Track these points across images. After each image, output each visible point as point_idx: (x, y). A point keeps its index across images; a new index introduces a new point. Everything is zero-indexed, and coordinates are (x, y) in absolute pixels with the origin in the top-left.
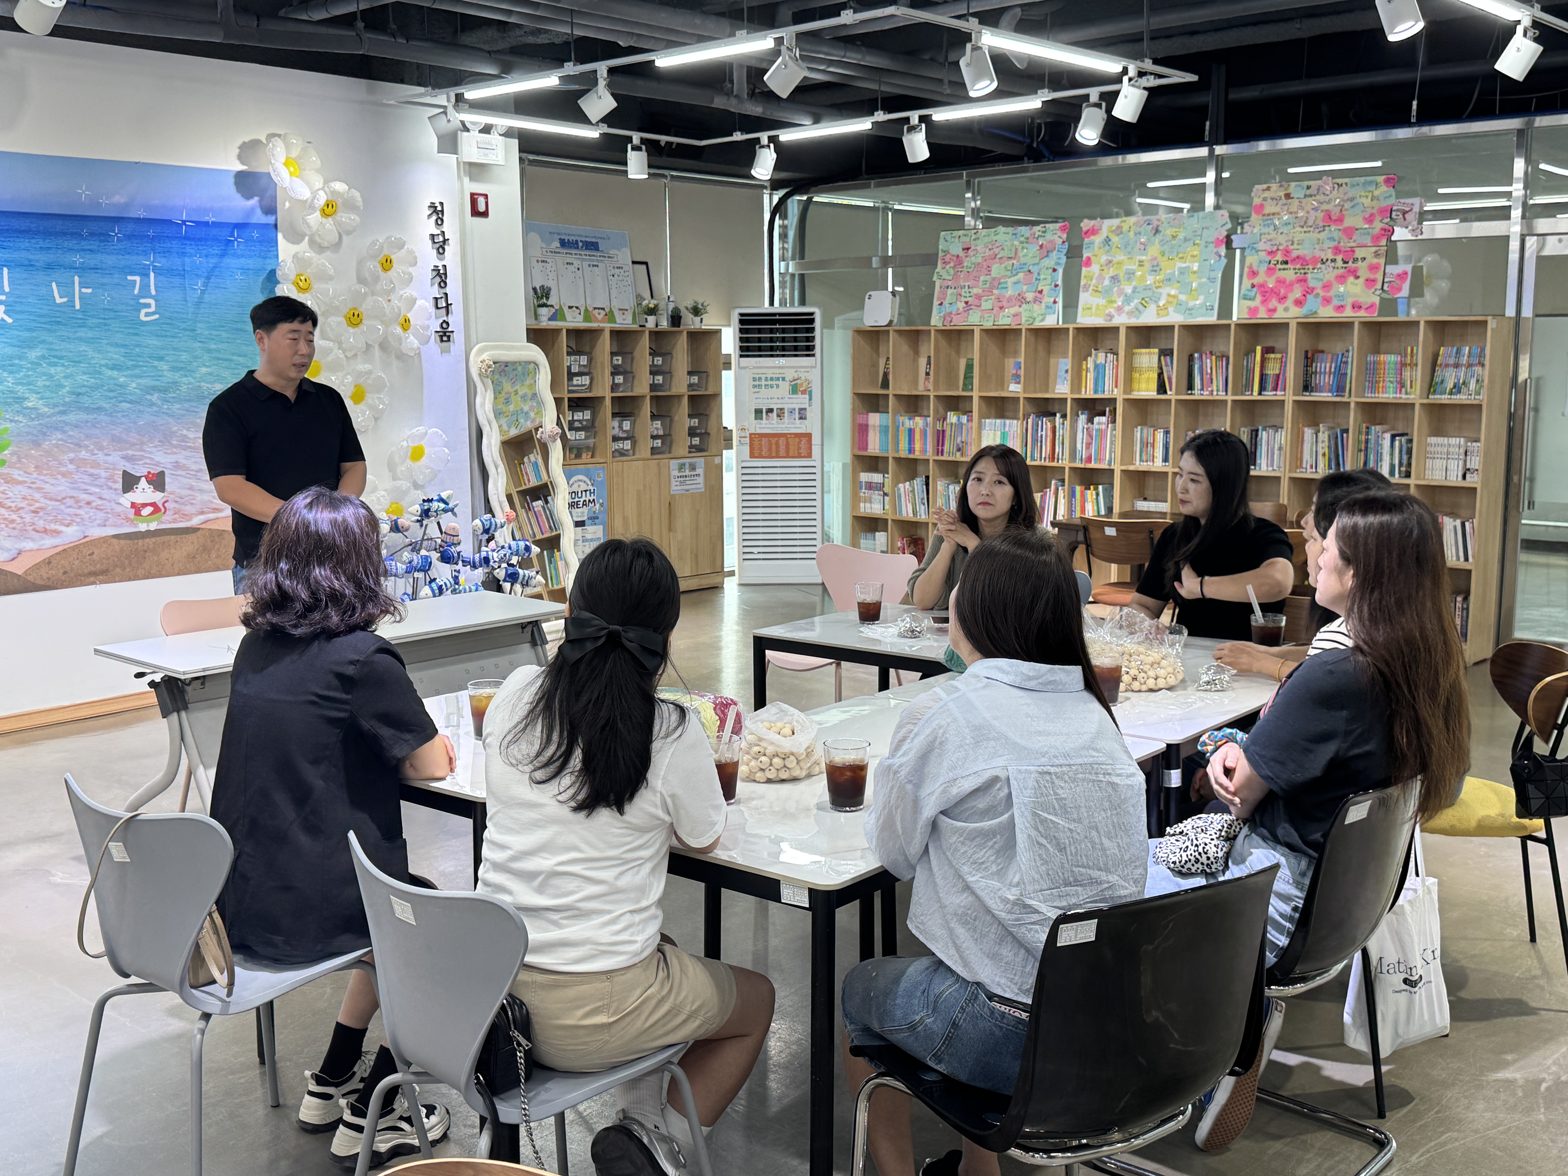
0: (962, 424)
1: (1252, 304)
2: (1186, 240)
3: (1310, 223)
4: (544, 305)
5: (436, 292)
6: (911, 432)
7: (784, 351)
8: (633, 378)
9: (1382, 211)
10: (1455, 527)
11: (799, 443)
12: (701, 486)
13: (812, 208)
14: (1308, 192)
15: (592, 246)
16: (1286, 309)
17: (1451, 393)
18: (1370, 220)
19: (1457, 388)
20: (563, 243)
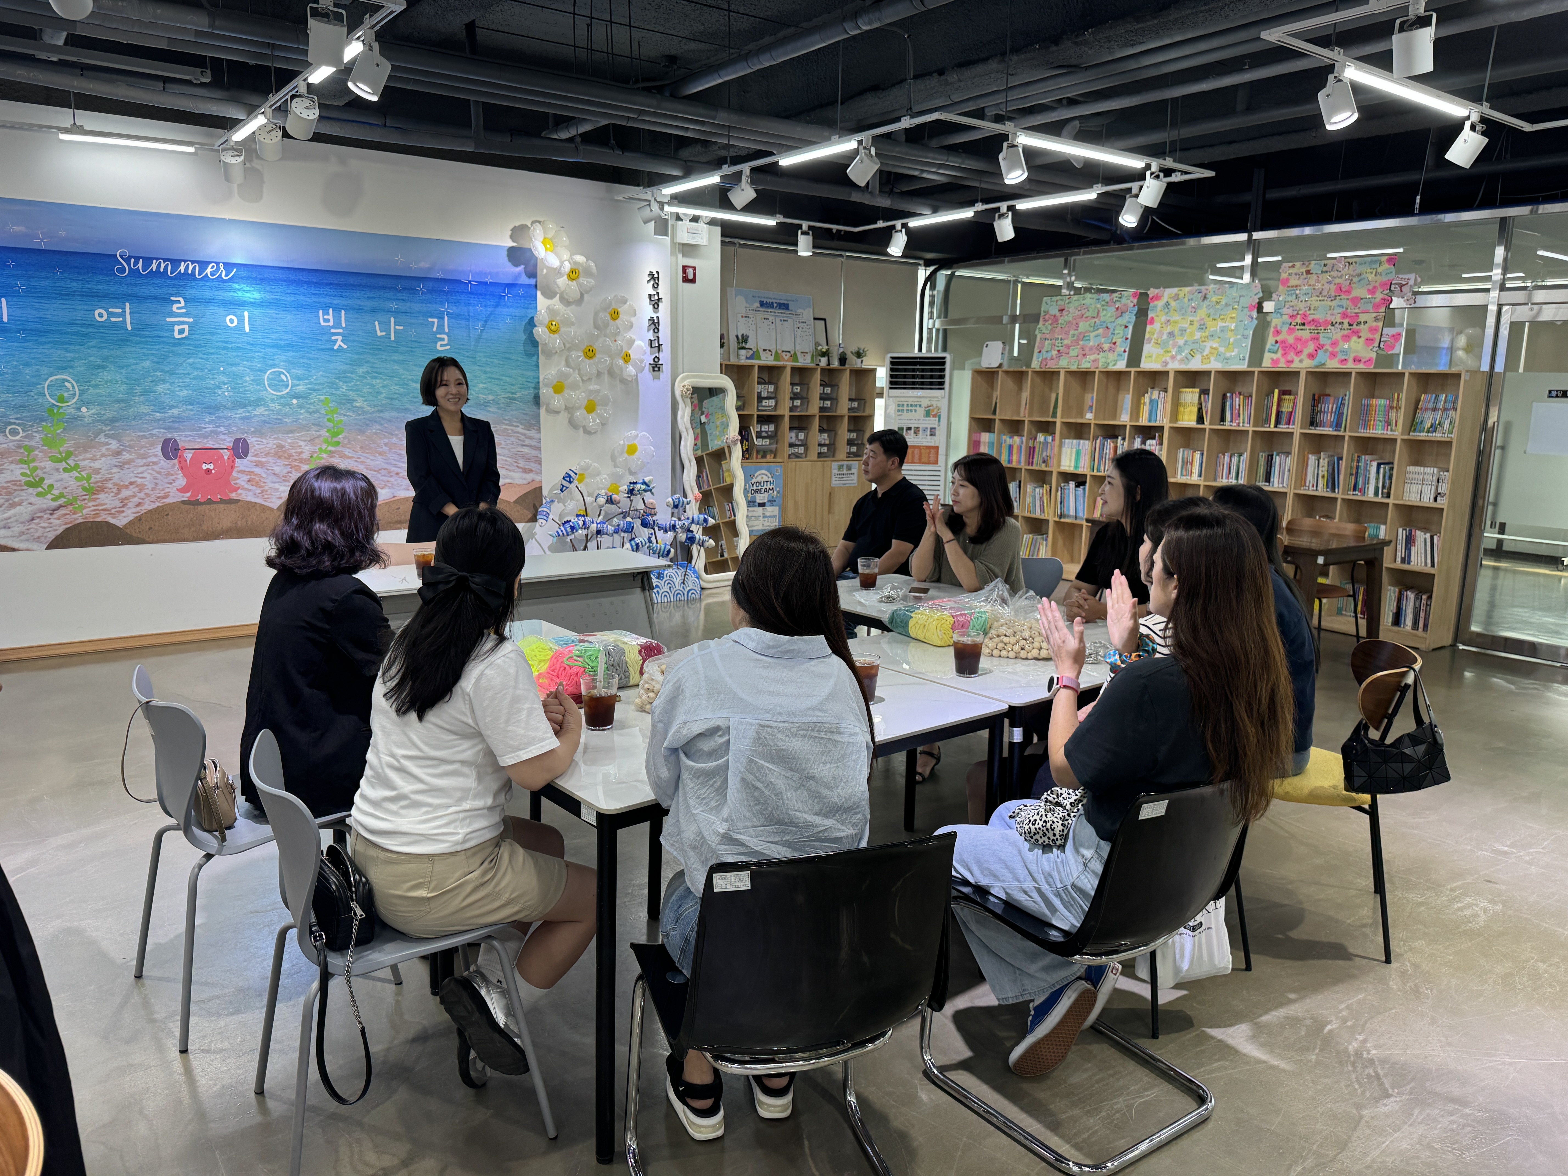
0: (1048, 443)
1: (1275, 356)
2: (1227, 305)
3: (1325, 293)
4: (743, 348)
5: (651, 335)
6: (1011, 447)
7: (922, 385)
8: (808, 402)
9: (1382, 285)
10: (1425, 540)
11: (929, 453)
12: (855, 481)
13: (954, 280)
14: (1325, 269)
15: (784, 306)
16: (1301, 361)
17: (1428, 432)
18: (1372, 291)
19: (1433, 428)
20: (762, 304)
